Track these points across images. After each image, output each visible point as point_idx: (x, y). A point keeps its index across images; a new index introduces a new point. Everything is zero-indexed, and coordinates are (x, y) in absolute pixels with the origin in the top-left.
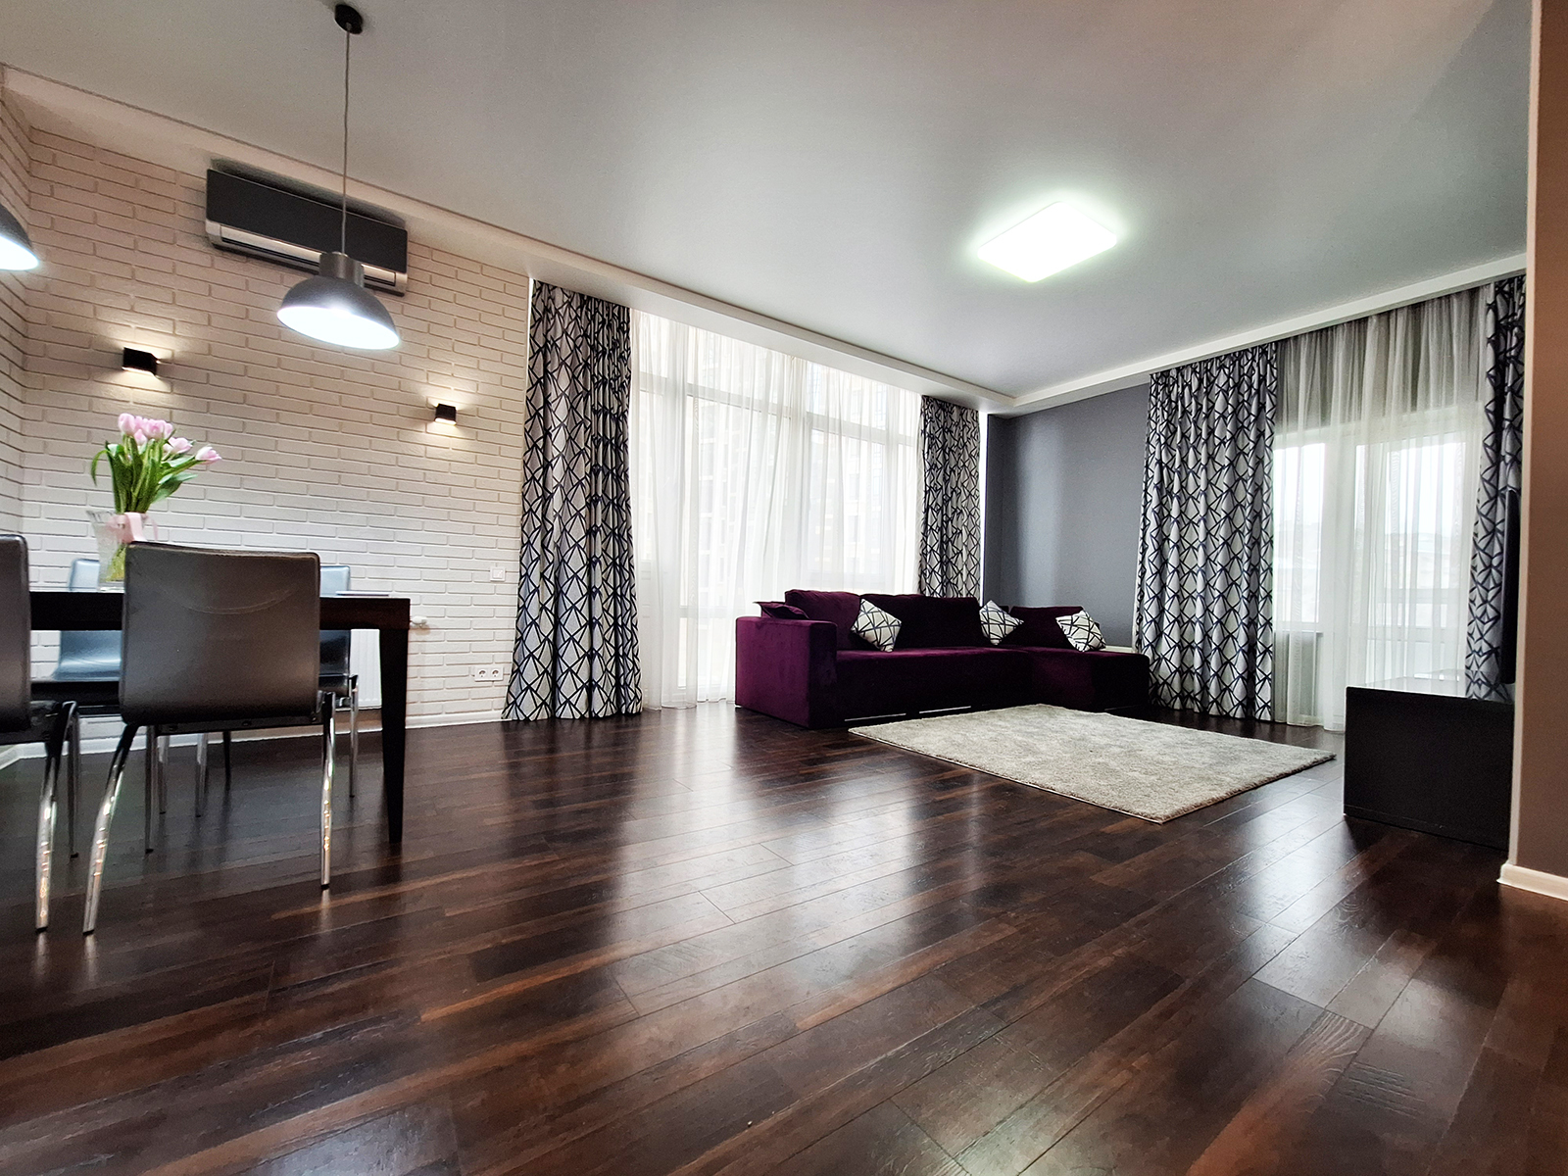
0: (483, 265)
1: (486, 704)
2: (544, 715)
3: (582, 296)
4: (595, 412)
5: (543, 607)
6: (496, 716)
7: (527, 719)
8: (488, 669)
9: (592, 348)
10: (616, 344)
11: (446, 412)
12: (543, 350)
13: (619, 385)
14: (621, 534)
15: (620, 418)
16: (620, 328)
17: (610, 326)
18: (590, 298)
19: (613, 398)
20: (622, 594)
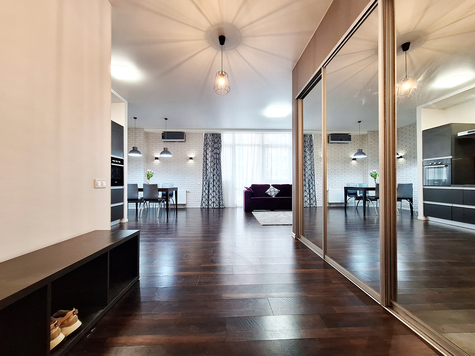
0: (196, 134)
1: (198, 205)
2: (207, 207)
3: (212, 134)
4: (215, 154)
5: (206, 189)
6: (200, 207)
7: (204, 208)
8: (198, 199)
9: (214, 142)
10: (218, 141)
11: (191, 158)
12: (206, 145)
13: (219, 148)
14: (220, 175)
15: (219, 154)
16: (219, 138)
17: (217, 138)
18: (214, 134)
19: (218, 150)
20: (220, 186)
